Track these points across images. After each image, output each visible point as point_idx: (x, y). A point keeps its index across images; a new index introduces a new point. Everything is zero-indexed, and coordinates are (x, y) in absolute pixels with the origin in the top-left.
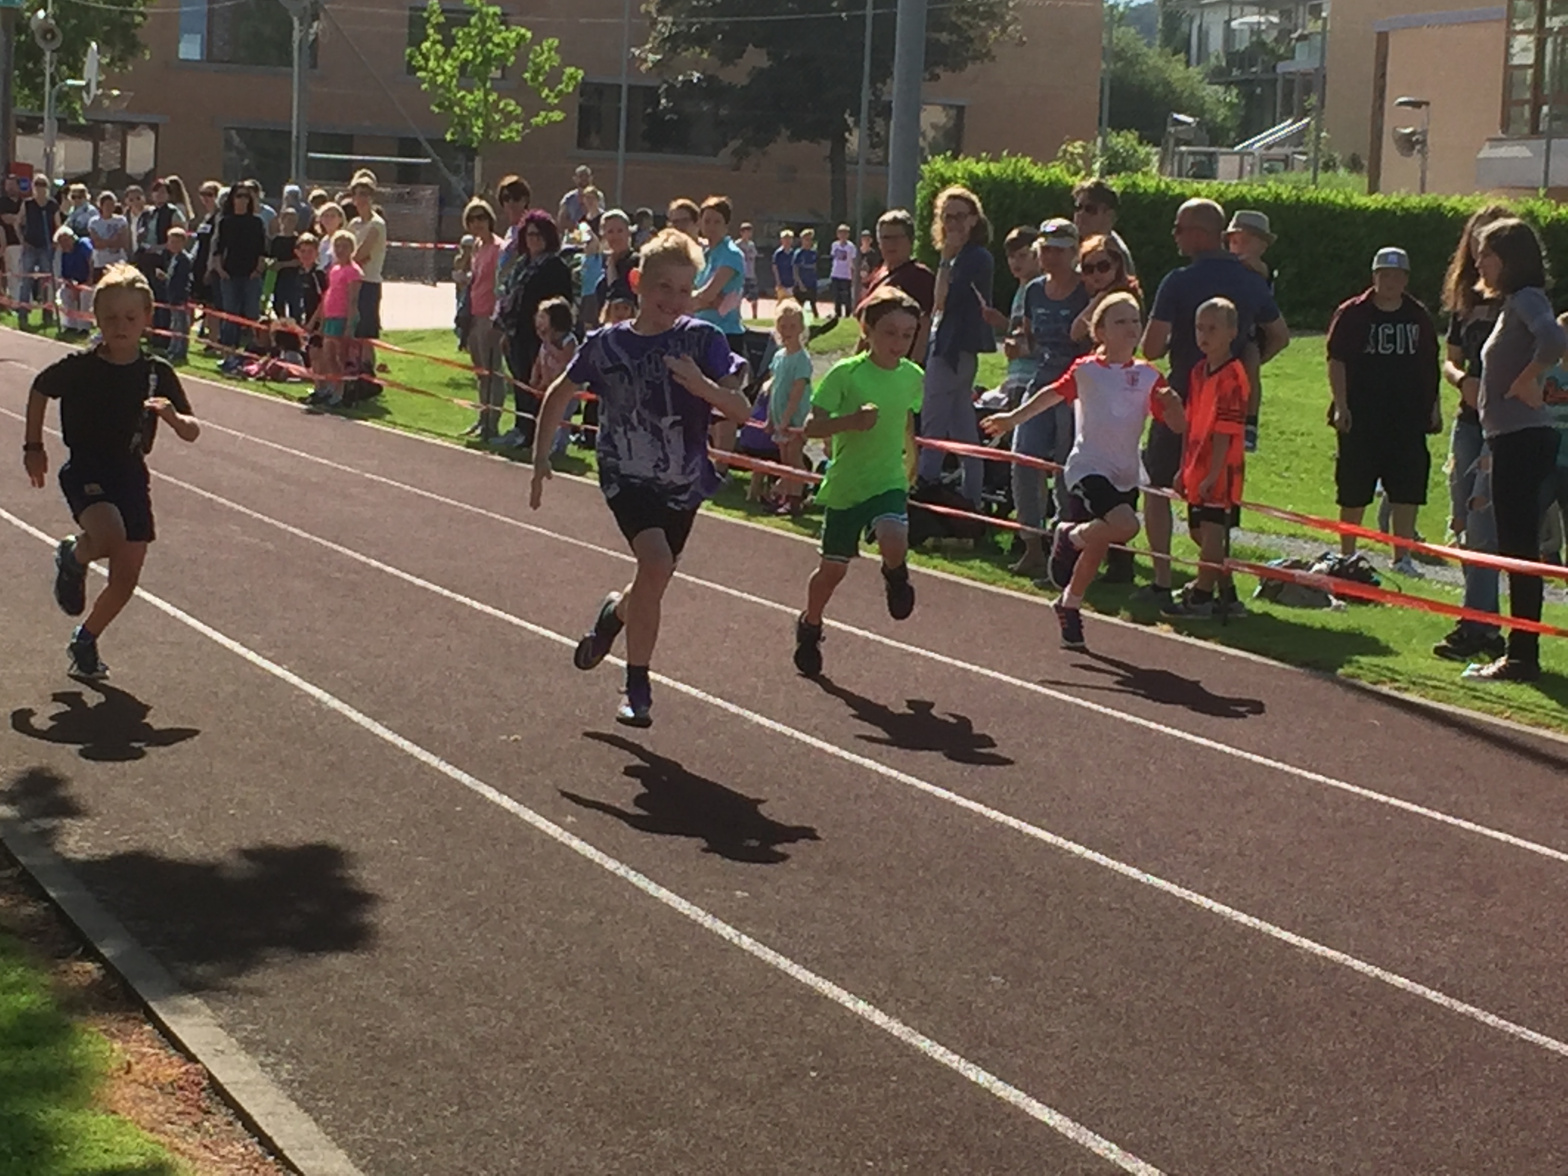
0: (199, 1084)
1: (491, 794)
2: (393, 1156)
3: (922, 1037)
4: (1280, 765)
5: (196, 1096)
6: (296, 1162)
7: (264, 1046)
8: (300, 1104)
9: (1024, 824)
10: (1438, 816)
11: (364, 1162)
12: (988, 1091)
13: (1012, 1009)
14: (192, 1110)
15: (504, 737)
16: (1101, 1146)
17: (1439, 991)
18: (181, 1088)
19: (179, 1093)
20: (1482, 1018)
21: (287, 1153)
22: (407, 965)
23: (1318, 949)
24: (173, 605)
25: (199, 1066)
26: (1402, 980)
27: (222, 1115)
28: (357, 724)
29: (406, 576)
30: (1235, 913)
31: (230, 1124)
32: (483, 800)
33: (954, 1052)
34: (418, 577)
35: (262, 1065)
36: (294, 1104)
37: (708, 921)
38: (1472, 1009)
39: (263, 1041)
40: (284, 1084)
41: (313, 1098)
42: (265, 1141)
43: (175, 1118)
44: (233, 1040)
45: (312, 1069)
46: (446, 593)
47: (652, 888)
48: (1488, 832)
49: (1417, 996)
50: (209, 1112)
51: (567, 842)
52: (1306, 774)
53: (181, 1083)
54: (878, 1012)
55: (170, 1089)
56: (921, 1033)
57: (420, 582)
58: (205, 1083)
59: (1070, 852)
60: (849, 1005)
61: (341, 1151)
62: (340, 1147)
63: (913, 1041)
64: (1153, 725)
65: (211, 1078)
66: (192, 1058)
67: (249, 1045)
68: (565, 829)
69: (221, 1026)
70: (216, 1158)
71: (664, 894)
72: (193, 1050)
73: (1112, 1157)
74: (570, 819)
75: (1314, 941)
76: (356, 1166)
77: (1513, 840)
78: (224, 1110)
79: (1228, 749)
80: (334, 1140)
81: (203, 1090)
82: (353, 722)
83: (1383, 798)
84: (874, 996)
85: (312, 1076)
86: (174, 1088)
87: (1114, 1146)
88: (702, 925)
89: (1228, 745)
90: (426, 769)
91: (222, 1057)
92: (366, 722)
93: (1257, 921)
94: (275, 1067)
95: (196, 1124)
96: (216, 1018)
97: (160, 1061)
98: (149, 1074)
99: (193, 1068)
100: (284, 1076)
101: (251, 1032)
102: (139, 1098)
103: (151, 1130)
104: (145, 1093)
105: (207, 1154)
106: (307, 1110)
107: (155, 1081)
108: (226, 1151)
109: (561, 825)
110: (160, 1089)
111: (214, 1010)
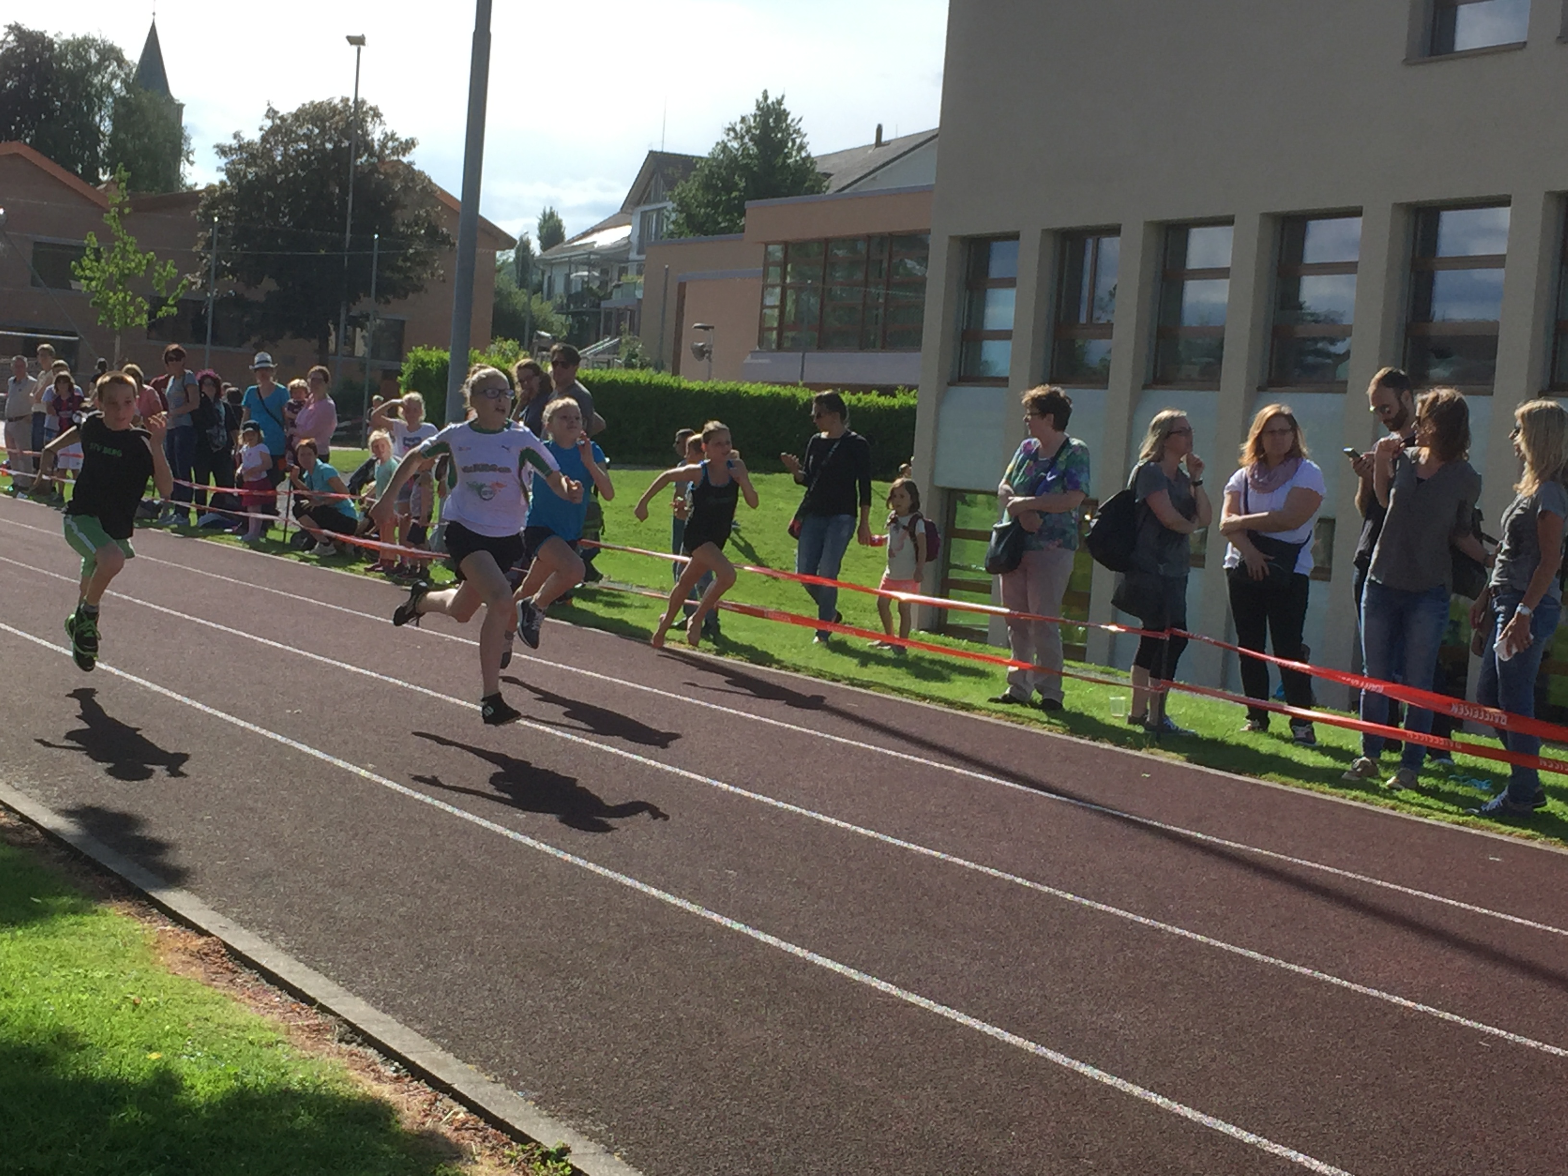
0: (219, 952)
1: (305, 749)
2: (399, 1001)
3: (710, 912)
4: (813, 732)
5: (221, 960)
7: (254, 924)
8: (307, 965)
11: (381, 1006)
12: (779, 949)
14: (223, 970)
15: (289, 711)
18: (206, 954)
19: (207, 959)
25: (214, 938)
27: (250, 974)
31: (257, 980)
35: (261, 937)
36: (302, 965)
40: (286, 951)
44: (229, 920)
50: (236, 972)
53: (205, 951)
55: (200, 956)
58: (223, 951)
66: (202, 932)
67: (242, 923)
68: (371, 772)
69: (213, 909)
72: (204, 926)
74: (370, 766)
76: (377, 1009)
78: (248, 970)
80: (349, 990)
81: (223, 955)
82: (178, 701)
85: (302, 944)
86: (202, 956)
90: (249, 732)
91: (228, 931)
92: (187, 701)
94: (272, 938)
95: (231, 981)
96: (206, 904)
97: (178, 935)
98: (180, 945)
99: (210, 940)
100: (283, 945)
101: (239, 913)
102: (183, 962)
103: (209, 985)
104: (184, 958)
105: (253, 1002)
106: (316, 969)
107: (186, 949)
108: (265, 1000)
109: (367, 770)
110: (191, 955)
111: (201, 898)
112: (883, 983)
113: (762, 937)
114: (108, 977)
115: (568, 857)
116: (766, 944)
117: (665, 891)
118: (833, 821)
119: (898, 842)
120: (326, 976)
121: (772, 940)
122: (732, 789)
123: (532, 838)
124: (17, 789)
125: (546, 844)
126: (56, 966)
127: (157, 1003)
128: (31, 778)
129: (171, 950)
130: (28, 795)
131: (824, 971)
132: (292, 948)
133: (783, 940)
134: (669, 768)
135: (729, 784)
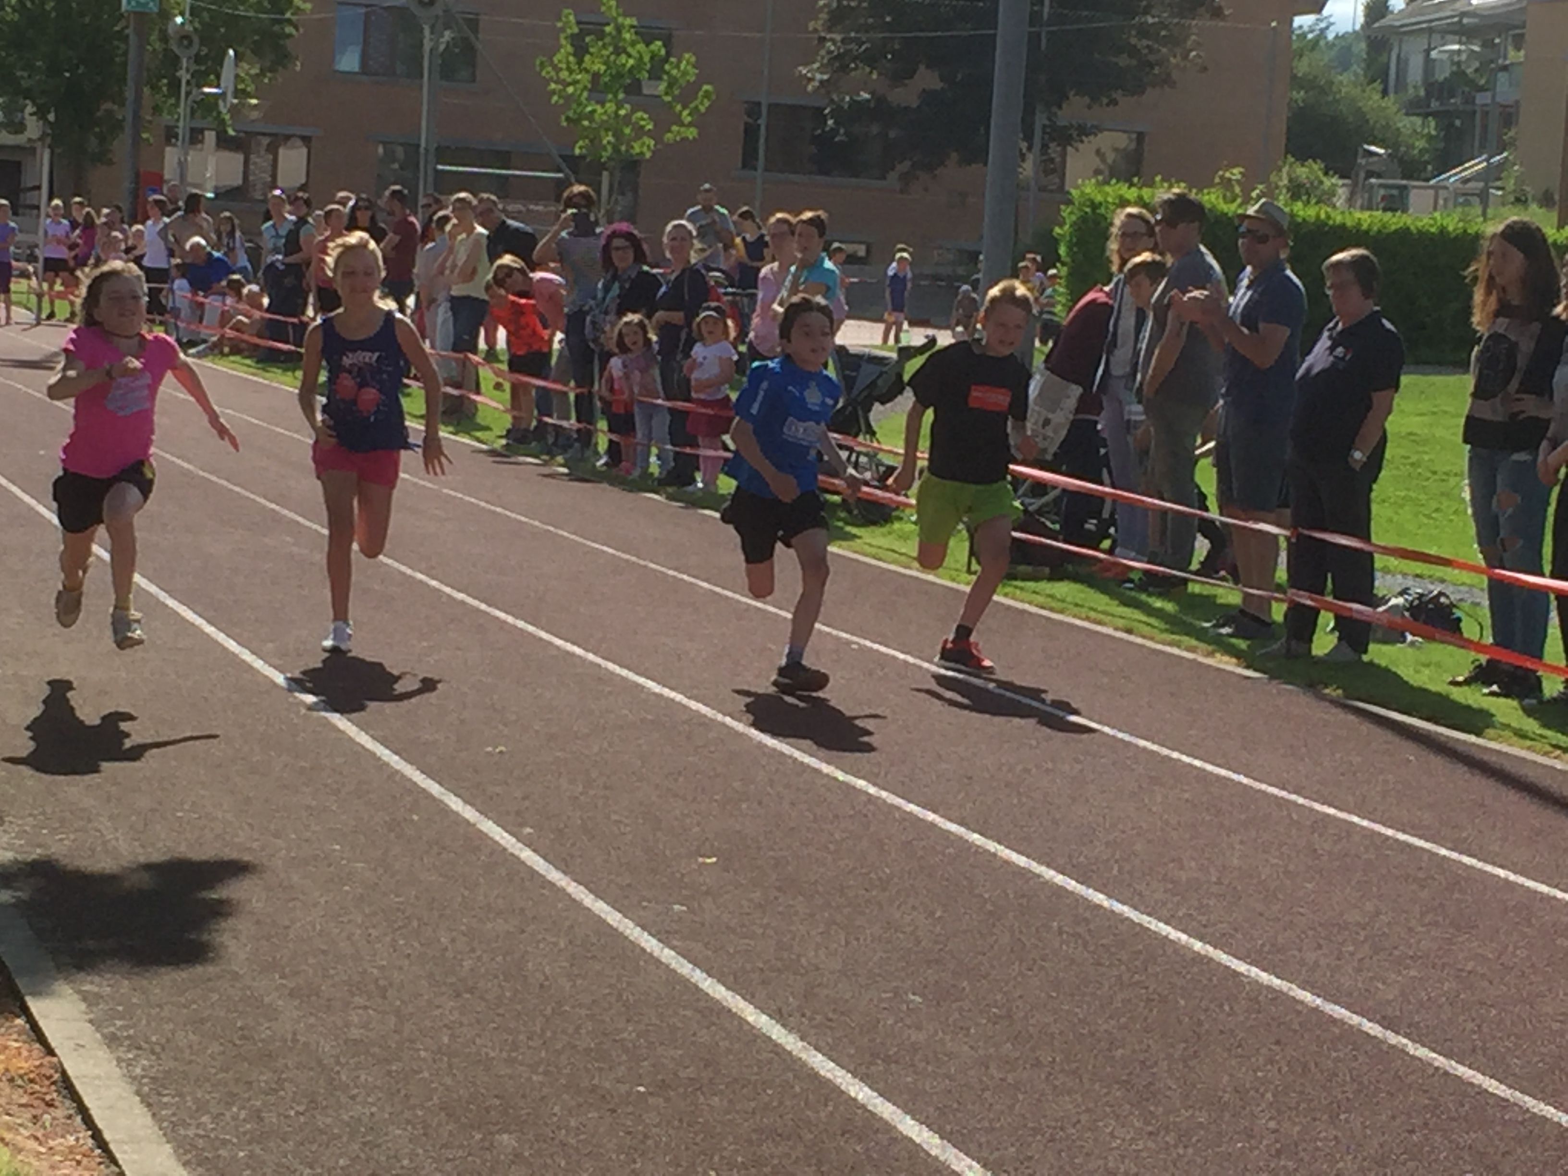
0: (51, 1077)
1: (455, 804)
2: (221, 1152)
4: (1293, 797)
5: (44, 1090)
6: (118, 1156)
7: (127, 1043)
9: (1000, 848)
10: (1443, 852)
11: (189, 1156)
12: (863, 1107)
13: (919, 1028)
14: (36, 1103)
15: (490, 749)
17: (1378, 1022)
21: (112, 1147)
22: (305, 967)
23: (1265, 977)
24: (196, 612)
25: (55, 1060)
26: (1343, 1011)
27: (64, 1108)
29: (448, 590)
30: (1192, 940)
32: (445, 811)
34: (459, 591)
35: (119, 1060)
37: (635, 933)
38: (1405, 1041)
39: (129, 1037)
41: (159, 1094)
42: (97, 1136)
43: (14, 1109)
44: (98, 1036)
45: (172, 1064)
46: (483, 607)
47: (588, 900)
48: (1489, 868)
49: (1351, 1027)
50: (52, 1105)
51: (516, 853)
52: (1317, 806)
53: (32, 1076)
54: (778, 1027)
55: (20, 1082)
56: (816, 1049)
57: (461, 596)
59: (1039, 876)
61: (168, 1146)
63: (804, 1056)
64: (1175, 755)
65: (64, 1073)
68: (519, 840)
70: (43, 1150)
71: (600, 908)
74: (528, 830)
75: (1264, 970)
76: (179, 1160)
77: (1512, 877)
78: (68, 1103)
79: (1245, 780)
83: (1390, 832)
84: (780, 1011)
85: (165, 1072)
86: (24, 1082)
87: (974, 1163)
88: (626, 938)
89: (1246, 776)
90: (397, 778)
91: (81, 1050)
93: (1210, 949)
95: (36, 1117)
96: (89, 1013)
97: (20, 1054)
99: (47, 1062)
101: (118, 1028)
105: (35, 1145)
106: (148, 1106)
107: (6, 1072)
108: (54, 1143)
109: (516, 835)
110: (8, 1081)
111: (89, 1005)
132: (145, 1077)
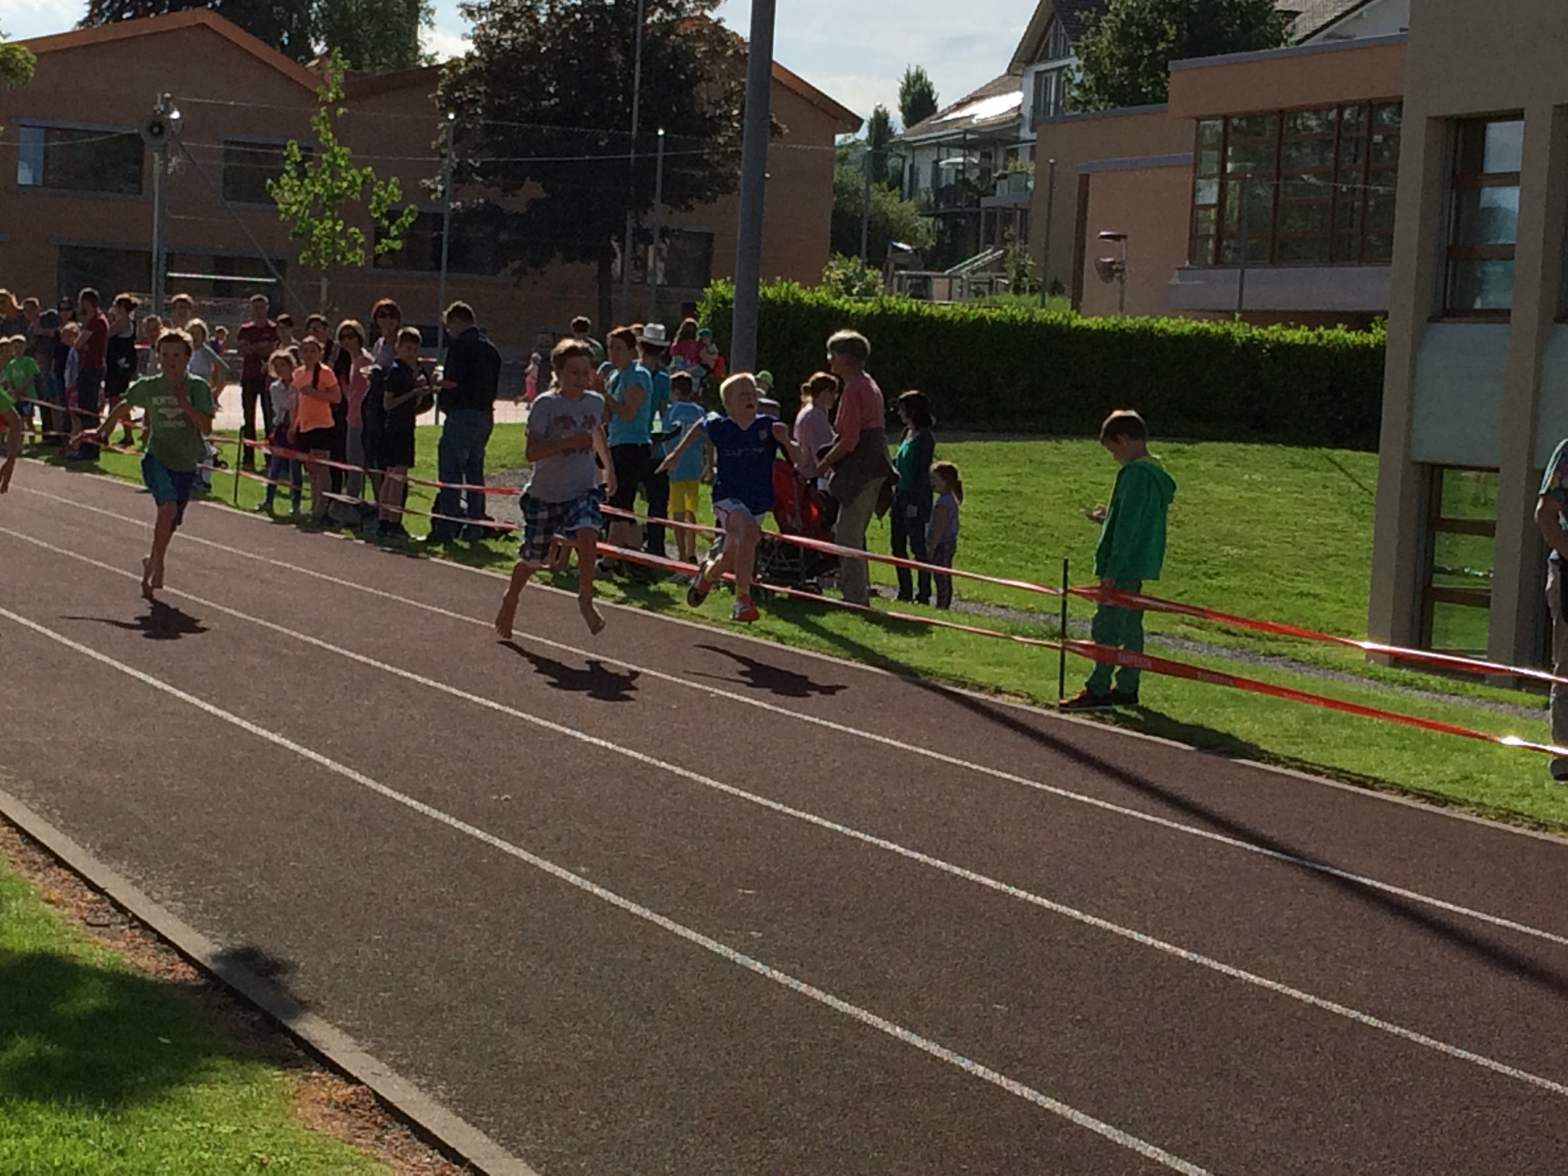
0: (368, 1103)
1: (507, 847)
2: (564, 1163)
3: (961, 1058)
4: (1158, 820)
5: (369, 1113)
7: (412, 1070)
8: (466, 1119)
9: (967, 873)
11: (542, 1169)
12: (1035, 1103)
13: (1023, 1033)
14: (370, 1125)
15: (495, 797)
16: (1149, 1150)
17: (1371, 1015)
18: (354, 1106)
19: (353, 1111)
20: (1415, 1039)
21: (473, 1161)
22: (501, 998)
23: (1255, 979)
25: (364, 1087)
26: (1337, 1006)
27: (399, 1129)
28: (364, 785)
29: (347, 653)
30: (1174, 949)
31: (407, 1137)
32: (501, 853)
33: (993, 1070)
34: (358, 653)
35: (418, 1085)
36: (460, 1119)
37: (739, 958)
38: (1404, 1030)
39: (410, 1065)
40: (443, 1102)
41: (475, 1114)
43: (360, 1132)
44: (383, 1064)
45: (463, 1089)
46: (388, 667)
47: (679, 930)
49: (1353, 1019)
50: (384, 1127)
51: (589, 889)
52: (1183, 828)
53: (353, 1102)
54: (915, 1036)
55: (345, 1108)
56: (959, 1055)
57: (361, 658)
58: (373, 1102)
59: (1015, 896)
60: (888, 1029)
61: (518, 1160)
62: (515, 1156)
63: (955, 1061)
64: (1038, 785)
65: (377, 1097)
66: (351, 1080)
67: (399, 1069)
68: (584, 878)
69: (367, 1052)
70: (410, 1167)
71: (692, 935)
72: (355, 1073)
73: (1161, 1159)
74: (583, 869)
75: (1251, 973)
78: (399, 1124)
79: (1109, 806)
80: (508, 1150)
81: (373, 1107)
82: (359, 784)
84: (906, 1022)
85: (464, 1095)
86: (347, 1107)
87: (1158, 1150)
88: (735, 962)
89: (1107, 802)
90: (441, 825)
91: (381, 1078)
92: (371, 783)
93: (1195, 956)
94: (430, 1087)
95: (378, 1138)
96: (360, 1045)
97: (324, 1083)
98: (323, 1095)
99: (359, 1089)
100: (442, 1095)
101: (397, 1056)
102: (324, 1116)
103: (350, 1143)
104: (326, 1111)
105: (401, 1163)
106: (474, 1125)
107: (330, 1100)
108: (414, 1161)
109: (578, 874)
110: (337, 1107)
111: (355, 1037)
112: (1151, 1148)
113: (1017, 1089)
114: (237, 1132)
115: (803, 988)
116: (1021, 1098)
117: (912, 1030)
118: (1150, 941)
119: (1224, 968)
120: (485, 1133)
121: (1028, 1093)
122: (1031, 897)
123: (764, 964)
124: (156, 902)
125: (780, 971)
126: (179, 1119)
127: (287, 1164)
128: (175, 886)
129: (313, 1101)
130: (168, 908)
131: (1083, 1130)
132: (451, 1100)
133: (1041, 1093)
134: (957, 870)
135: (1029, 891)
